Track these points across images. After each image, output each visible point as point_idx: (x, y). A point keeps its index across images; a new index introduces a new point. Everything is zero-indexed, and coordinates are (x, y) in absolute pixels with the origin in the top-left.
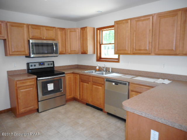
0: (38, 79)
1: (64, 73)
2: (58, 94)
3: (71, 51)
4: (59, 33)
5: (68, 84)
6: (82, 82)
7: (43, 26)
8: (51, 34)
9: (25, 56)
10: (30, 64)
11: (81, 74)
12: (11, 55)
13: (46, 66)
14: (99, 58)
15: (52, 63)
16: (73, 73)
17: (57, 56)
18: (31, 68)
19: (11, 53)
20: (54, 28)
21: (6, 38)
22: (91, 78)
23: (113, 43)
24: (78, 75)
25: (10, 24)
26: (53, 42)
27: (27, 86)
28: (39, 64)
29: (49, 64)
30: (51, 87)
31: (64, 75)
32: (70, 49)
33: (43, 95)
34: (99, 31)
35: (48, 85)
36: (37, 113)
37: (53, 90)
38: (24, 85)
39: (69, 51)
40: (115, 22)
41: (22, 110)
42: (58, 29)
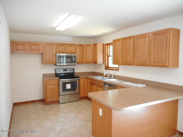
0: (60, 80)
1: (79, 77)
2: (74, 92)
3: (86, 61)
4: (78, 48)
5: (82, 86)
6: (92, 85)
7: (66, 44)
8: (72, 49)
9: (54, 65)
10: (57, 70)
11: (91, 79)
12: (44, 63)
13: (68, 71)
14: (106, 67)
15: (73, 69)
16: (86, 78)
17: (75, 65)
18: (57, 72)
19: (45, 62)
20: (74, 44)
21: (42, 53)
22: (96, 82)
23: (112, 55)
24: (89, 79)
25: (45, 44)
26: (73, 55)
27: (52, 84)
28: (63, 70)
29: (70, 71)
30: (68, 86)
31: (79, 79)
32: (86, 60)
33: (63, 91)
34: (107, 46)
35: (67, 85)
36: (58, 104)
37: (70, 89)
38: (51, 83)
39: (85, 61)
40: (113, 40)
41: (49, 100)
42: (77, 46)
